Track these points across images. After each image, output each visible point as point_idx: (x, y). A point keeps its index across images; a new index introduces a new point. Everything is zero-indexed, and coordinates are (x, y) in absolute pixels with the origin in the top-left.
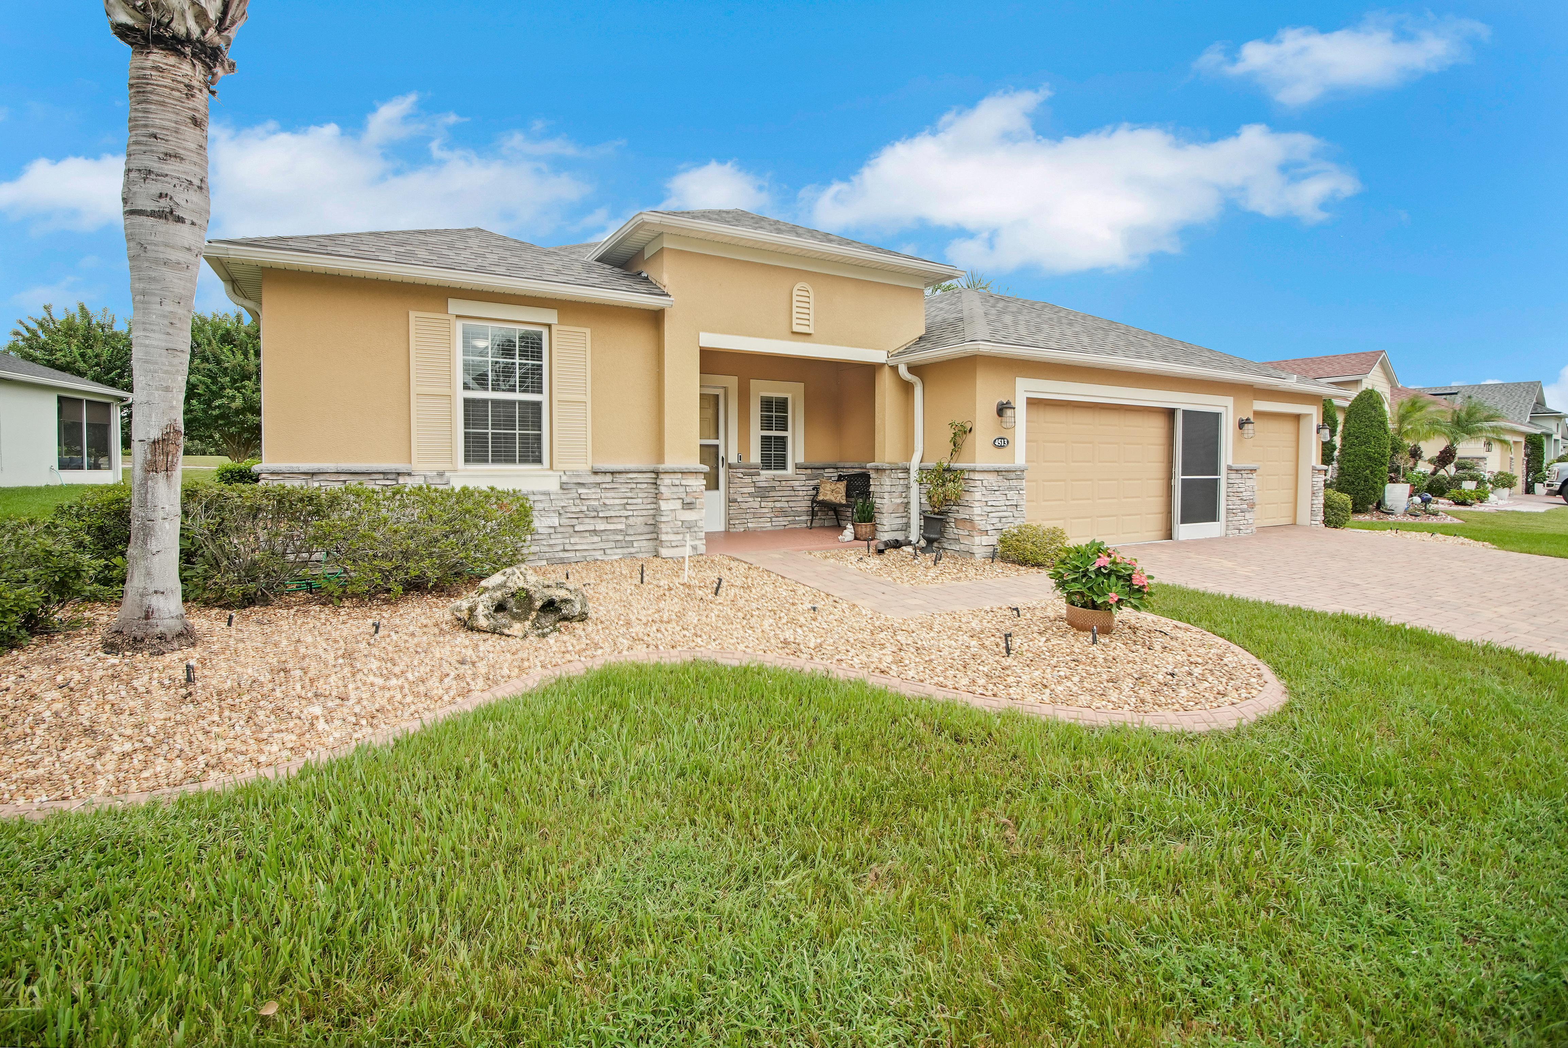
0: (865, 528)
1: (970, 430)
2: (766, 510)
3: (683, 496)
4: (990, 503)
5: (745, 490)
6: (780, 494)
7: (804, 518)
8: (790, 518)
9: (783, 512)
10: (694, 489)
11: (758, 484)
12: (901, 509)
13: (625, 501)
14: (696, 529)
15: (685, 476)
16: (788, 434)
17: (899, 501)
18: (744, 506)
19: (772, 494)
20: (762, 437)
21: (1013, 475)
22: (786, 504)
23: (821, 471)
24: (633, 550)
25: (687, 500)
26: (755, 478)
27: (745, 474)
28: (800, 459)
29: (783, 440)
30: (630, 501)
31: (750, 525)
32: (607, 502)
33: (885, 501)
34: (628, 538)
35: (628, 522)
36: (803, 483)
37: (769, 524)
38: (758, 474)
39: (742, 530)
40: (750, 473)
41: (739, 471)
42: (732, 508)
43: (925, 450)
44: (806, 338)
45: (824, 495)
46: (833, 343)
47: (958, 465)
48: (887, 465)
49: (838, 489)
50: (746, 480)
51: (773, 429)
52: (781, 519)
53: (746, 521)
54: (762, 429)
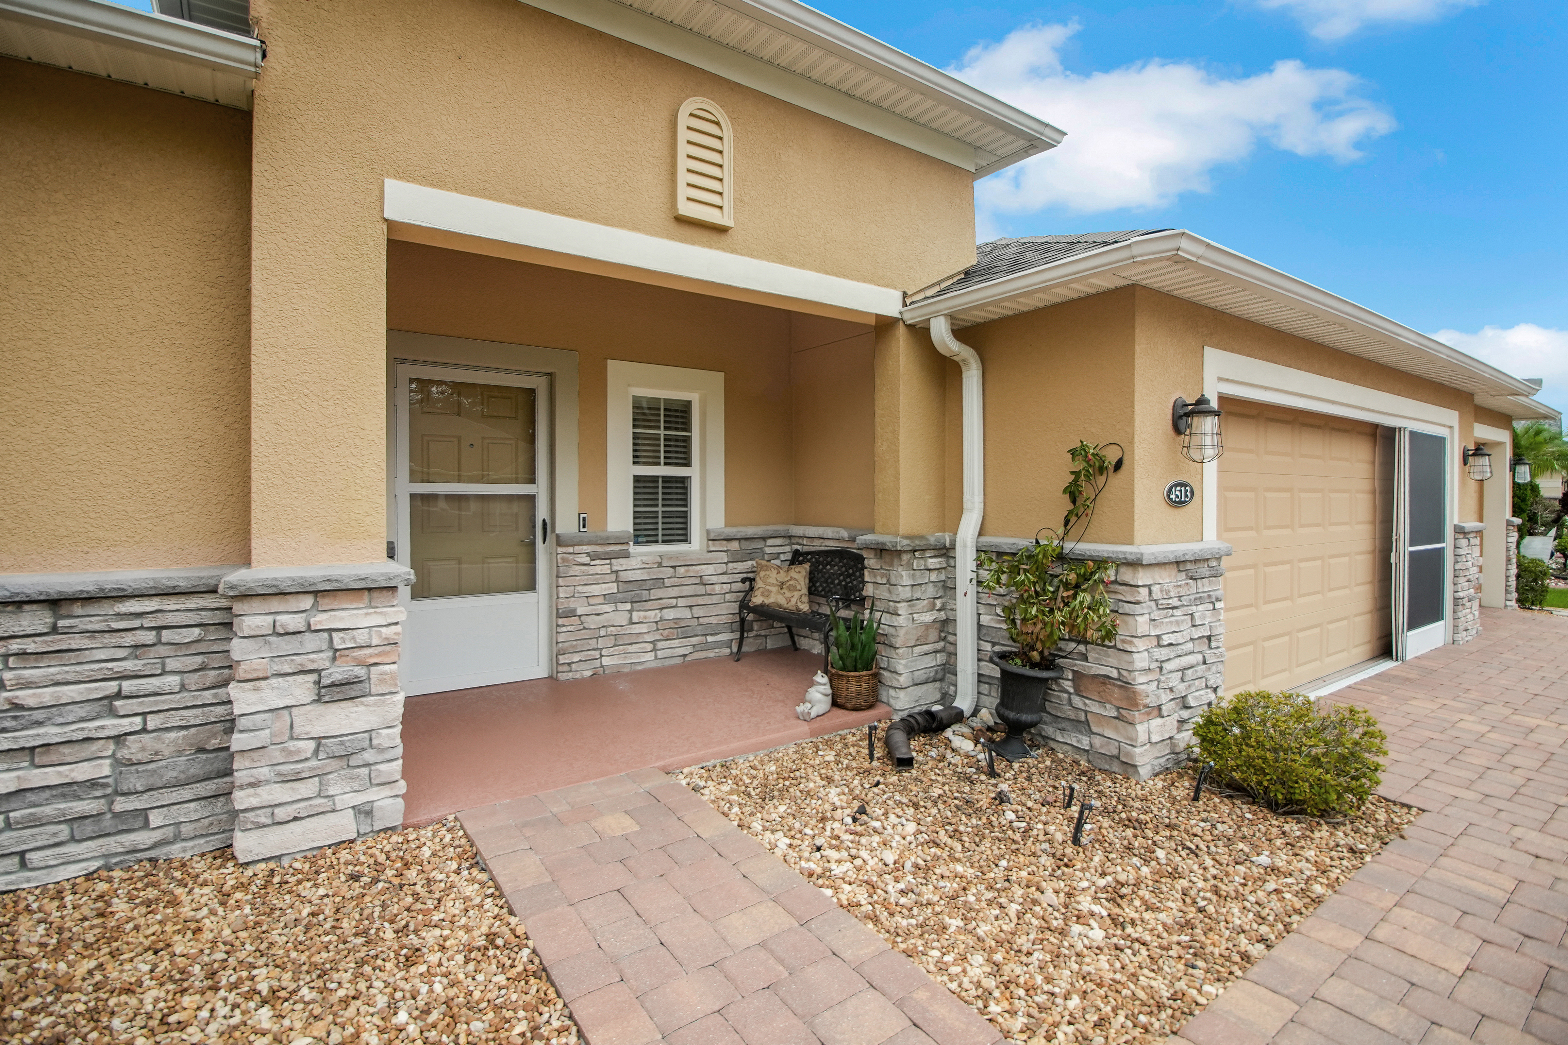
0: (856, 684)
1: (1118, 465)
2: (643, 628)
3: (322, 660)
4: (1166, 640)
5: (595, 590)
6: (674, 592)
7: (724, 637)
8: (694, 640)
9: (681, 630)
10: (362, 637)
11: (624, 576)
12: (933, 635)
13: (112, 687)
14: (369, 756)
15: (325, 603)
16: (693, 472)
17: (928, 617)
18: (592, 622)
19: (655, 593)
20: (637, 479)
21: (1203, 570)
22: (687, 614)
23: (760, 544)
24: (142, 838)
25: (337, 673)
26: (618, 564)
27: (594, 557)
28: (717, 521)
29: (683, 483)
30: (127, 686)
31: (606, 661)
33: (901, 621)
34: (121, 805)
35: (124, 753)
36: (722, 568)
37: (650, 656)
38: (626, 555)
39: (588, 673)
40: (607, 553)
41: (577, 549)
42: (564, 629)
43: (988, 509)
44: (715, 237)
45: (765, 594)
46: (782, 259)
47: (1085, 548)
48: (906, 542)
49: (792, 582)
50: (598, 570)
51: (659, 464)
52: (676, 643)
53: (596, 654)
54: (635, 463)
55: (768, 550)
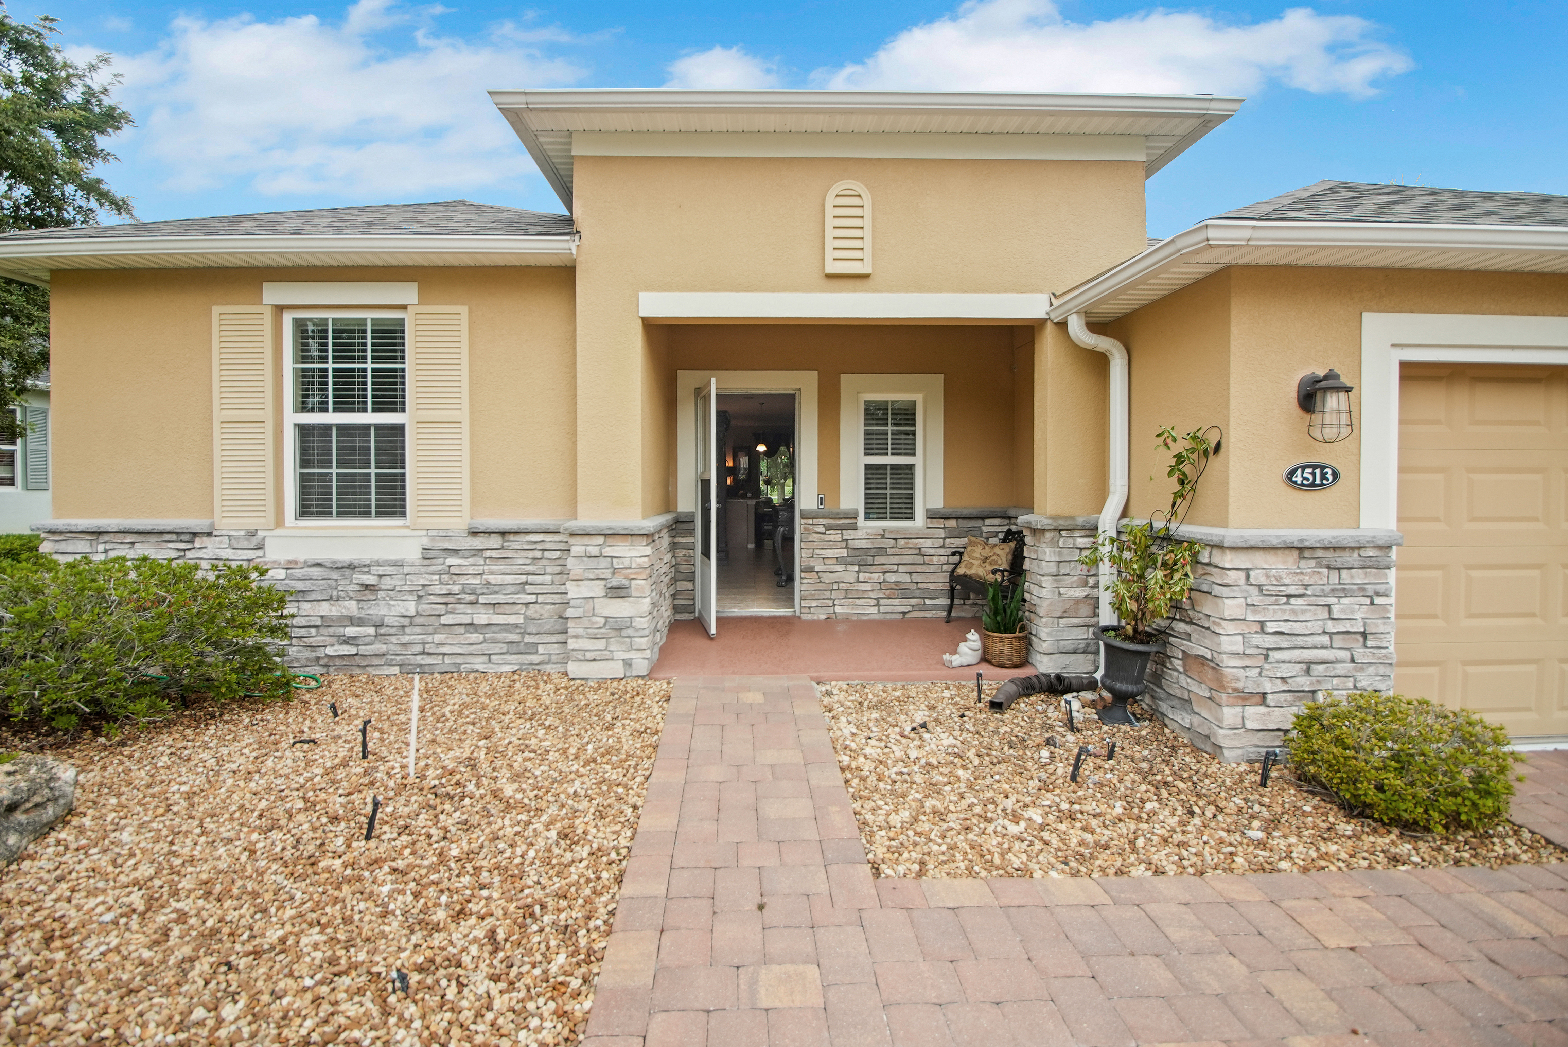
0: (1004, 643)
1: (1218, 448)
2: (867, 587)
3: (607, 574)
5: (829, 553)
6: (896, 560)
7: (936, 601)
8: (913, 601)
9: (901, 591)
10: (627, 563)
11: (853, 544)
12: (1085, 610)
13: (523, 578)
14: (630, 632)
15: (610, 541)
16: (917, 460)
17: (1080, 593)
18: (827, 578)
19: (879, 560)
20: (868, 467)
21: (1355, 559)
22: (907, 578)
23: (978, 523)
24: (536, 658)
25: (614, 582)
26: (847, 534)
27: (828, 528)
28: (938, 502)
29: (910, 469)
30: (531, 579)
31: (838, 609)
32: (492, 579)
33: (1044, 593)
34: (528, 639)
35: (529, 613)
36: (940, 542)
37: (874, 610)
38: (855, 528)
39: (823, 617)
40: (838, 525)
41: (815, 521)
42: (805, 581)
43: (1132, 492)
44: (858, 283)
45: (970, 566)
46: (920, 288)
47: (1185, 530)
48: (1050, 521)
49: (994, 558)
50: (832, 538)
51: (887, 454)
52: (896, 602)
53: (830, 603)
54: (866, 454)
55: (985, 529)
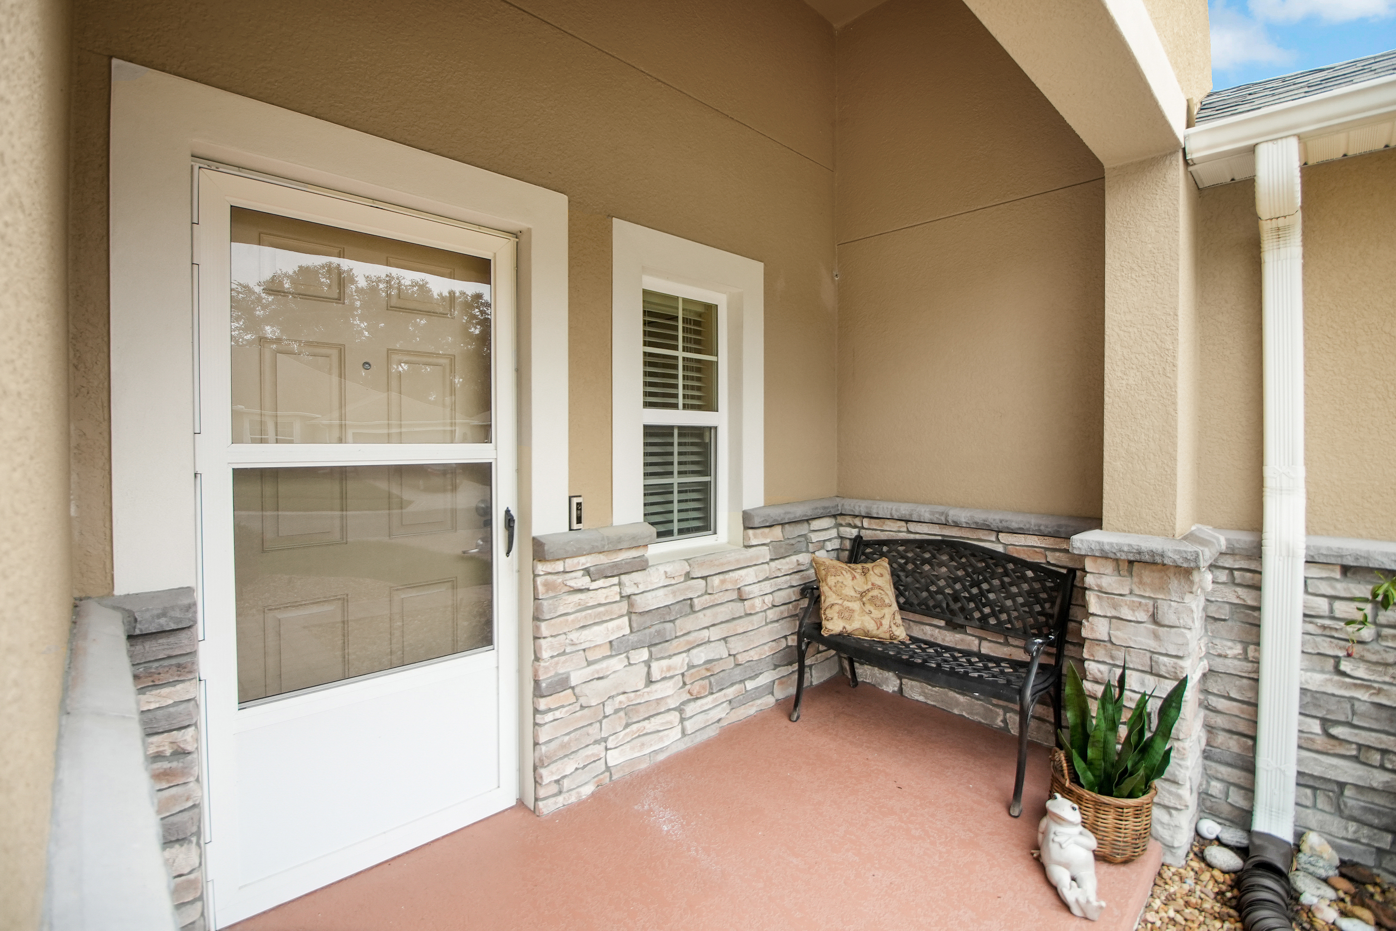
2: (665, 688)
5: (597, 634)
6: (706, 618)
7: (765, 678)
8: (731, 692)
9: (714, 677)
11: (644, 603)
16: (720, 419)
18: (592, 695)
19: (686, 624)
20: (648, 432)
22: (720, 650)
23: (802, 529)
26: (631, 583)
27: (594, 574)
28: (756, 499)
31: (614, 758)
36: (765, 571)
37: (676, 733)
38: (641, 565)
39: (588, 790)
40: (615, 565)
41: (570, 563)
42: (549, 717)
43: (1312, 488)
45: (846, 614)
49: (875, 592)
50: (601, 597)
51: (675, 406)
52: (708, 702)
53: (599, 748)
54: (647, 405)
55: (815, 537)
